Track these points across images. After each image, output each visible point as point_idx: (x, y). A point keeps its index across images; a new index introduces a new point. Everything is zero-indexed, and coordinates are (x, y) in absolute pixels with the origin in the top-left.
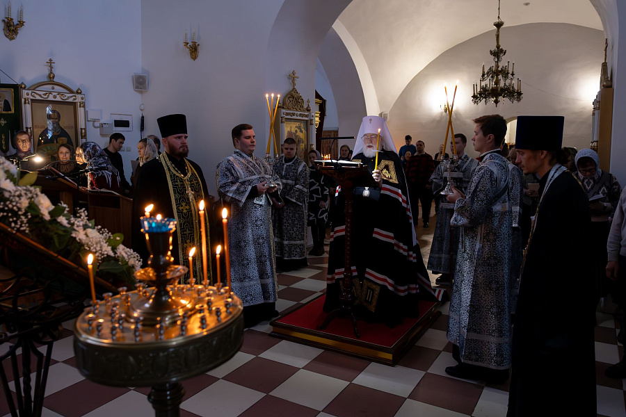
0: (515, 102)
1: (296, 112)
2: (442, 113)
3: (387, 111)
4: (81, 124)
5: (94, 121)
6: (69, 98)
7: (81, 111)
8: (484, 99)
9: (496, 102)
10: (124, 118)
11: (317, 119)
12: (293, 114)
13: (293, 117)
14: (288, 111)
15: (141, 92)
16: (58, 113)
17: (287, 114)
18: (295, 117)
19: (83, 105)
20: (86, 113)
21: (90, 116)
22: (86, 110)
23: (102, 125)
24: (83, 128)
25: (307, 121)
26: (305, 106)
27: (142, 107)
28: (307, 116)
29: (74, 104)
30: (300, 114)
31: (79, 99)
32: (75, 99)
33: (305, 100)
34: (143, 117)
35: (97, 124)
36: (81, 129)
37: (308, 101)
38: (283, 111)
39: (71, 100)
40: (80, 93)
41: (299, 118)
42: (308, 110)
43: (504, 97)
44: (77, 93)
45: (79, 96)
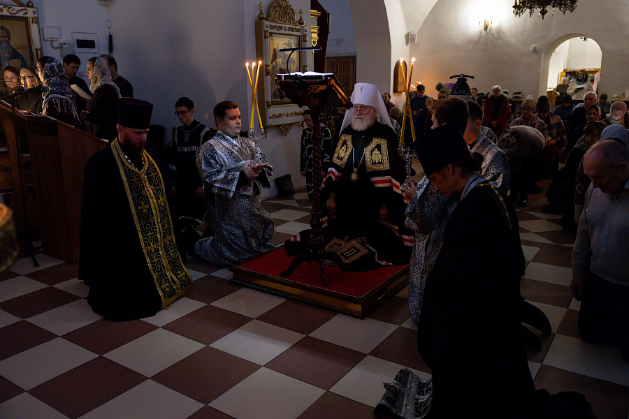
0: (568, 12)
1: (284, 26)
2: (481, 32)
3: (415, 31)
4: (36, 43)
5: (52, 40)
6: (18, 11)
7: (34, 28)
8: (528, 10)
9: (543, 13)
10: (89, 38)
11: (315, 36)
12: (280, 28)
13: (280, 32)
14: (273, 24)
15: (107, 6)
16: (7, 30)
17: (272, 27)
18: (283, 31)
19: (36, 20)
20: (41, 31)
21: (47, 35)
22: (41, 26)
23: (61, 46)
24: (38, 48)
25: (299, 36)
26: (297, 18)
27: (109, 25)
28: (298, 30)
29: (25, 19)
30: (290, 29)
31: (30, 13)
32: (26, 14)
33: (296, 9)
34: (111, 37)
35: (56, 44)
36: (37, 49)
37: (301, 12)
38: (267, 23)
39: (21, 14)
40: (32, 6)
41: (287, 32)
42: (301, 23)
43: (553, 7)
44: (28, 6)
45: (30, 10)
